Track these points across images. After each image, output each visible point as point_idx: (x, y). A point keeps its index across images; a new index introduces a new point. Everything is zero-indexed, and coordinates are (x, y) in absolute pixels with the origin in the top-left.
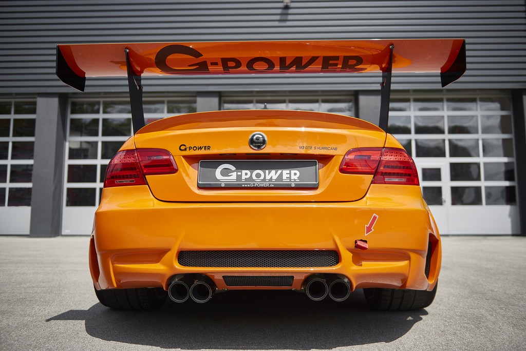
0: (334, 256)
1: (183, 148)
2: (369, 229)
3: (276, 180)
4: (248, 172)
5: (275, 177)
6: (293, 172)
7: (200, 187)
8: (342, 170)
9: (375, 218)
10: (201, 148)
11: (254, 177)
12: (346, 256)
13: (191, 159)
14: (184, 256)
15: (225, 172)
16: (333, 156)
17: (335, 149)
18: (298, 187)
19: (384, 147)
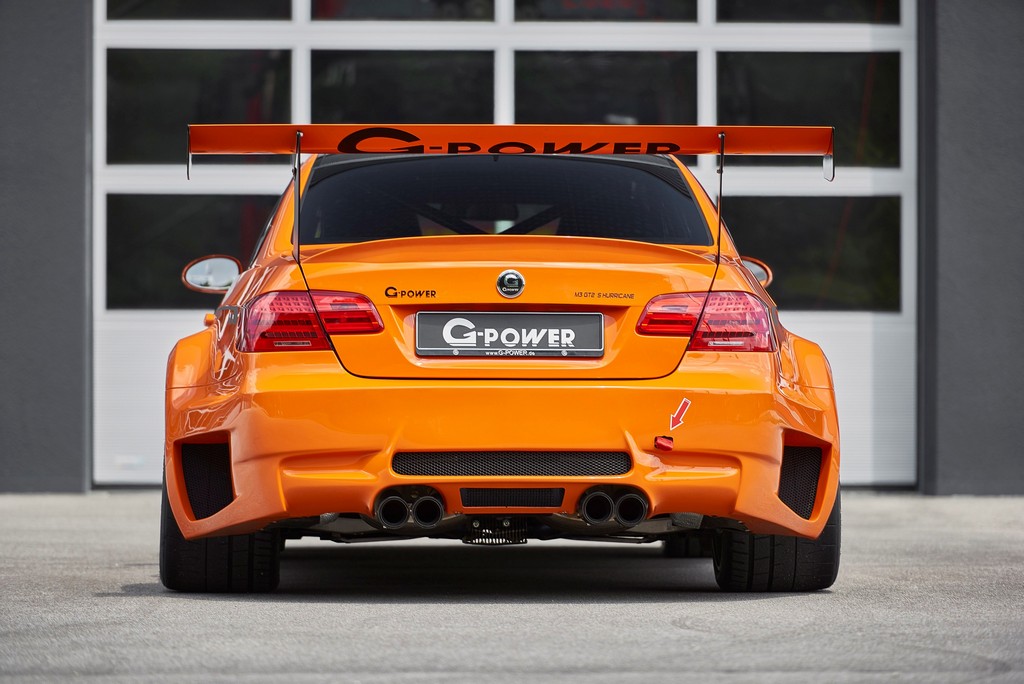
0: (624, 460)
1: (391, 292)
2: (676, 421)
3: (539, 346)
4: (494, 331)
5: (536, 341)
6: (564, 332)
7: (420, 355)
8: (640, 330)
9: (686, 404)
10: (420, 294)
11: (504, 341)
12: (642, 459)
13: (404, 310)
15: (458, 332)
16: (627, 307)
17: (631, 296)
18: (572, 357)
19: (710, 291)
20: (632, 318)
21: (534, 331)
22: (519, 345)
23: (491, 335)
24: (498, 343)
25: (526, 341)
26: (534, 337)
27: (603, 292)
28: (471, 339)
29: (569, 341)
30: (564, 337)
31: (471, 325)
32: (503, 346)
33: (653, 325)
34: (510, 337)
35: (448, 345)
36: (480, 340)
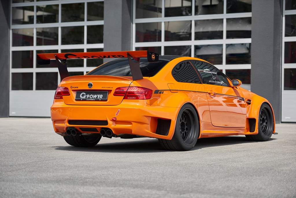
0: (105, 122)
1: (71, 87)
2: (117, 114)
3: (96, 98)
4: (89, 95)
5: (96, 97)
6: (101, 95)
7: (76, 100)
8: (114, 95)
9: (119, 111)
10: (76, 87)
11: (90, 97)
12: (110, 122)
13: (73, 90)
14: (70, 122)
15: (83, 95)
16: (112, 90)
17: (112, 88)
18: (102, 100)
19: (129, 86)
20: (113, 92)
21: (96, 95)
22: (92, 98)
23: (88, 96)
24: (89, 98)
25: (94, 97)
26: (95, 96)
27: (107, 87)
28: (85, 97)
29: (101, 97)
30: (100, 96)
31: (85, 94)
32: (90, 98)
33: (117, 94)
34: (91, 96)
35: (81, 98)
36: (86, 97)
